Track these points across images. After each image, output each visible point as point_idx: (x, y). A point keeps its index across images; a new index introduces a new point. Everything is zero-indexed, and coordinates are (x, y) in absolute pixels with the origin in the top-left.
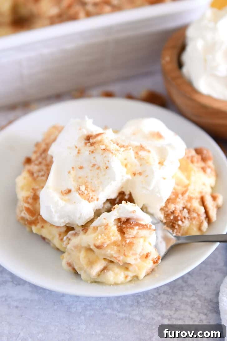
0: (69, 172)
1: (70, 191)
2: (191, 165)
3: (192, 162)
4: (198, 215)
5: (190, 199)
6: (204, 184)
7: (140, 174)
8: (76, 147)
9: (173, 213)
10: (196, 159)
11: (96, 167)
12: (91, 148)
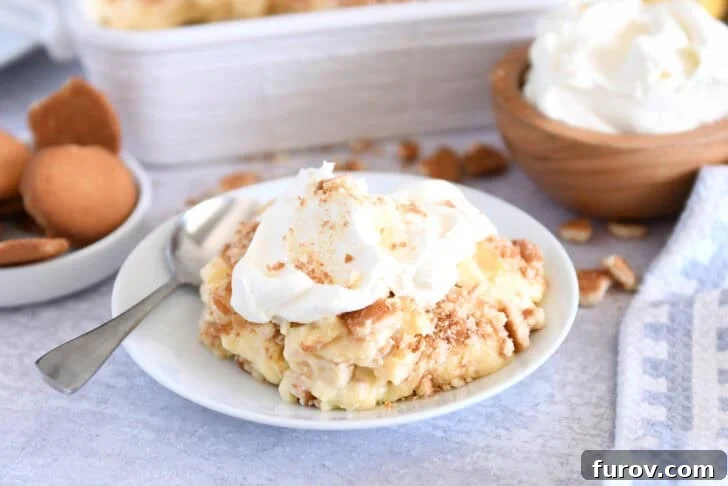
0: (284, 238)
1: (281, 266)
2: (501, 260)
3: (503, 255)
4: (495, 330)
6: (518, 294)
7: (404, 245)
8: (299, 198)
9: (449, 316)
10: (509, 251)
11: (328, 226)
12: (323, 197)
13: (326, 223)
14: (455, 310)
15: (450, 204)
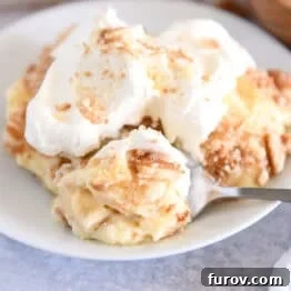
0: (71, 80)
1: (68, 107)
3: (259, 85)
4: (257, 160)
5: (246, 136)
8: (85, 45)
9: (217, 153)
10: (264, 82)
11: (108, 75)
12: (105, 47)
13: (106, 72)
14: (222, 146)
15: (214, 44)
